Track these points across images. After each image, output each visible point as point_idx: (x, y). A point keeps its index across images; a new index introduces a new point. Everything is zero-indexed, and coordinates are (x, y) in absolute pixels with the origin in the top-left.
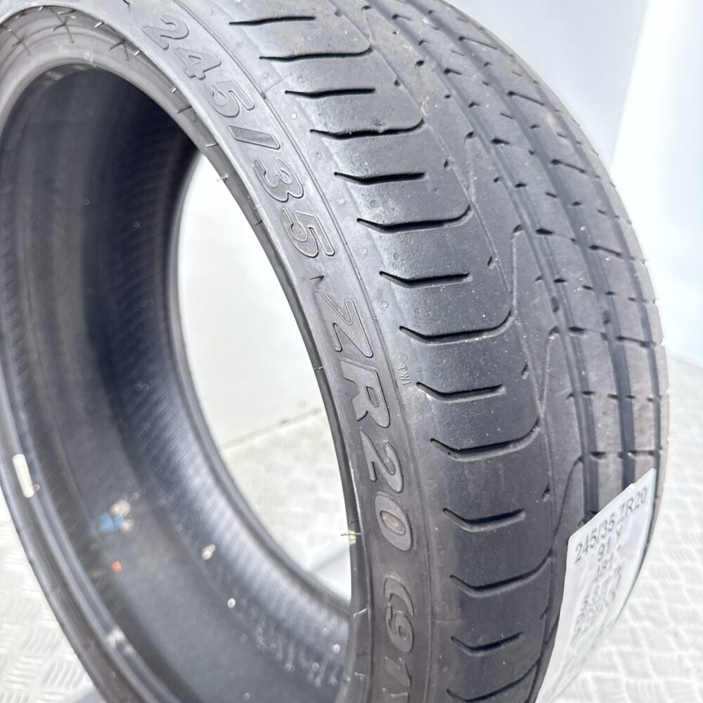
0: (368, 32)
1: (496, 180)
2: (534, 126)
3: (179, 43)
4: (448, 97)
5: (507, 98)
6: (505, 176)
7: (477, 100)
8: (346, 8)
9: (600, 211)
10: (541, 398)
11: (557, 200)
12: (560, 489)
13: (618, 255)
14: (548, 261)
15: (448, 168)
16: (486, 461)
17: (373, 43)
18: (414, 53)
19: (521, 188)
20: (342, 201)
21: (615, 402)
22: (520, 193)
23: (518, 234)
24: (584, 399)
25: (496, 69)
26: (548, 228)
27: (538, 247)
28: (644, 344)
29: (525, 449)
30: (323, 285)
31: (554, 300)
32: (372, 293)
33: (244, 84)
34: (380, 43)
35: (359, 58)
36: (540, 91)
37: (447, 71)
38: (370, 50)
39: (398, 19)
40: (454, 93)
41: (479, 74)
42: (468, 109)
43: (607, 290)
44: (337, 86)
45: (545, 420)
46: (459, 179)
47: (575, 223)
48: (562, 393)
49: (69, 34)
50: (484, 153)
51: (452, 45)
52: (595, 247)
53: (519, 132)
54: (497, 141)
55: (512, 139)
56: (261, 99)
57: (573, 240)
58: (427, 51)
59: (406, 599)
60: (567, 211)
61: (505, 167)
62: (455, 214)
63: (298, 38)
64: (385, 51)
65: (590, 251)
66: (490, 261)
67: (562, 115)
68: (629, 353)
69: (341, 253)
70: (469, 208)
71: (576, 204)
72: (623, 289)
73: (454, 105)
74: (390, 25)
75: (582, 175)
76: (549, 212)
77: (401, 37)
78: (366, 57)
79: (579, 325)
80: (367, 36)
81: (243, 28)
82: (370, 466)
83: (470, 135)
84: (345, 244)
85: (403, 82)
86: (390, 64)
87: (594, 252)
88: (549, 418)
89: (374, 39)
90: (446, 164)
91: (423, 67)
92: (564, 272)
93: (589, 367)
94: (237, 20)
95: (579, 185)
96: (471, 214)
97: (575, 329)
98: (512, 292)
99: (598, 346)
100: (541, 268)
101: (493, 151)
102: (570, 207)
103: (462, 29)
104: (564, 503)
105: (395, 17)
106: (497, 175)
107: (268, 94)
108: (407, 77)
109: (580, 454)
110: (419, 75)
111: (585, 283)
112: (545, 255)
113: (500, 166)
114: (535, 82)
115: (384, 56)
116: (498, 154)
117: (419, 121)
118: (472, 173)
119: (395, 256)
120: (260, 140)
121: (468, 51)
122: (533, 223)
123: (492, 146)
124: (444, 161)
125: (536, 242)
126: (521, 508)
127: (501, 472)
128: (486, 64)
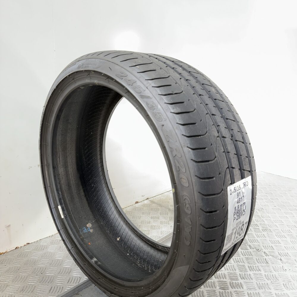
0: (168, 72)
1: (201, 103)
2: (209, 91)
3: (125, 78)
4: (188, 86)
5: (202, 85)
6: (203, 103)
7: (194, 86)
8: (162, 67)
9: (228, 110)
10: (216, 151)
11: (216, 108)
12: (223, 174)
13: (234, 121)
14: (215, 121)
15: (190, 101)
16: (204, 164)
17: (170, 75)
18: (179, 77)
19: (207, 105)
20: (167, 109)
21: (236, 156)
22: (207, 106)
23: (207, 115)
24: (228, 154)
25: (199, 79)
26: (214, 114)
27: (212, 118)
28: (243, 143)
29: (213, 162)
30: (163, 127)
31: (217, 130)
32: (175, 128)
33: (142, 86)
34: (171, 75)
35: (167, 78)
36: (211, 83)
37: (187, 80)
38: (169, 77)
39: (174, 69)
40: (189, 85)
41: (195, 80)
42: (193, 88)
43: (231, 129)
44: (163, 85)
45: (218, 156)
46: (192, 103)
47: (221, 113)
48: (221, 151)
49: (90, 77)
50: (197, 97)
51: (188, 74)
52: (227, 119)
53: (206, 93)
54: (200, 95)
55: (204, 94)
56: (146, 89)
57: (221, 117)
58: (182, 76)
59: (188, 199)
60: (219, 111)
61: (203, 101)
62: (192, 110)
63: (153, 75)
64: (172, 76)
65: (226, 120)
66: (201, 121)
67: (217, 88)
68: (239, 144)
69: (167, 120)
70: (195, 109)
71: (221, 109)
72: (236, 129)
73: (189, 88)
74: (172, 70)
75: (222, 102)
76: (214, 111)
77: (176, 73)
78: (168, 78)
79: (224, 136)
80: (168, 73)
81: (141, 73)
82: (177, 167)
83: (194, 94)
84: (168, 118)
85: (177, 83)
86: (174, 79)
87: (227, 120)
88: (219, 156)
89: (170, 74)
90: (189, 100)
91: (181, 79)
92: (219, 124)
93: (228, 146)
94: (139, 72)
95: (222, 105)
96: (196, 110)
97: (223, 137)
98: (207, 127)
99: (230, 141)
100: (214, 123)
101: (199, 97)
102: (220, 110)
103: (189, 70)
104: (225, 178)
105: (173, 68)
106: (201, 102)
107: (148, 87)
108: (179, 82)
109: (228, 166)
110: (181, 81)
111: (225, 126)
112: (214, 120)
113: (202, 101)
114: (209, 81)
115: (172, 77)
116: (201, 98)
117: (182, 91)
118: (195, 102)
119: (180, 119)
120: (147, 97)
121: (192, 75)
122: (211, 113)
123: (199, 96)
124: (188, 99)
125: (212, 117)
126: (214, 176)
127: (208, 167)
128: (196, 78)
